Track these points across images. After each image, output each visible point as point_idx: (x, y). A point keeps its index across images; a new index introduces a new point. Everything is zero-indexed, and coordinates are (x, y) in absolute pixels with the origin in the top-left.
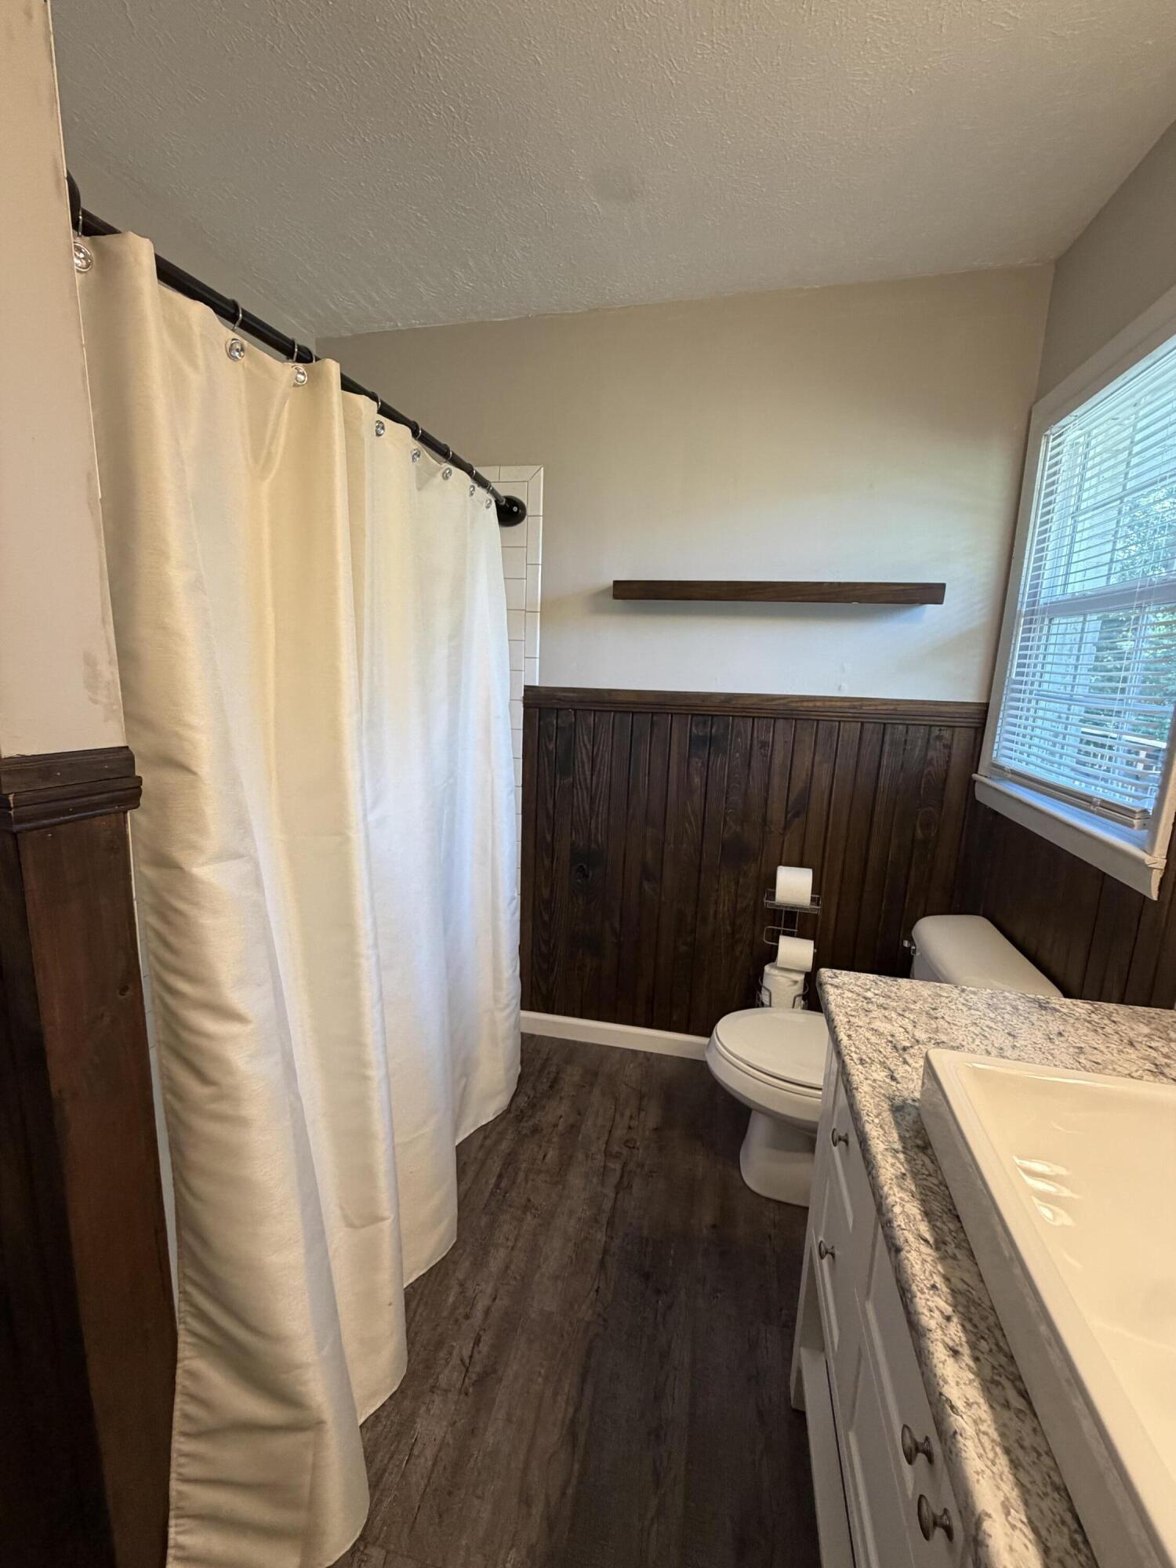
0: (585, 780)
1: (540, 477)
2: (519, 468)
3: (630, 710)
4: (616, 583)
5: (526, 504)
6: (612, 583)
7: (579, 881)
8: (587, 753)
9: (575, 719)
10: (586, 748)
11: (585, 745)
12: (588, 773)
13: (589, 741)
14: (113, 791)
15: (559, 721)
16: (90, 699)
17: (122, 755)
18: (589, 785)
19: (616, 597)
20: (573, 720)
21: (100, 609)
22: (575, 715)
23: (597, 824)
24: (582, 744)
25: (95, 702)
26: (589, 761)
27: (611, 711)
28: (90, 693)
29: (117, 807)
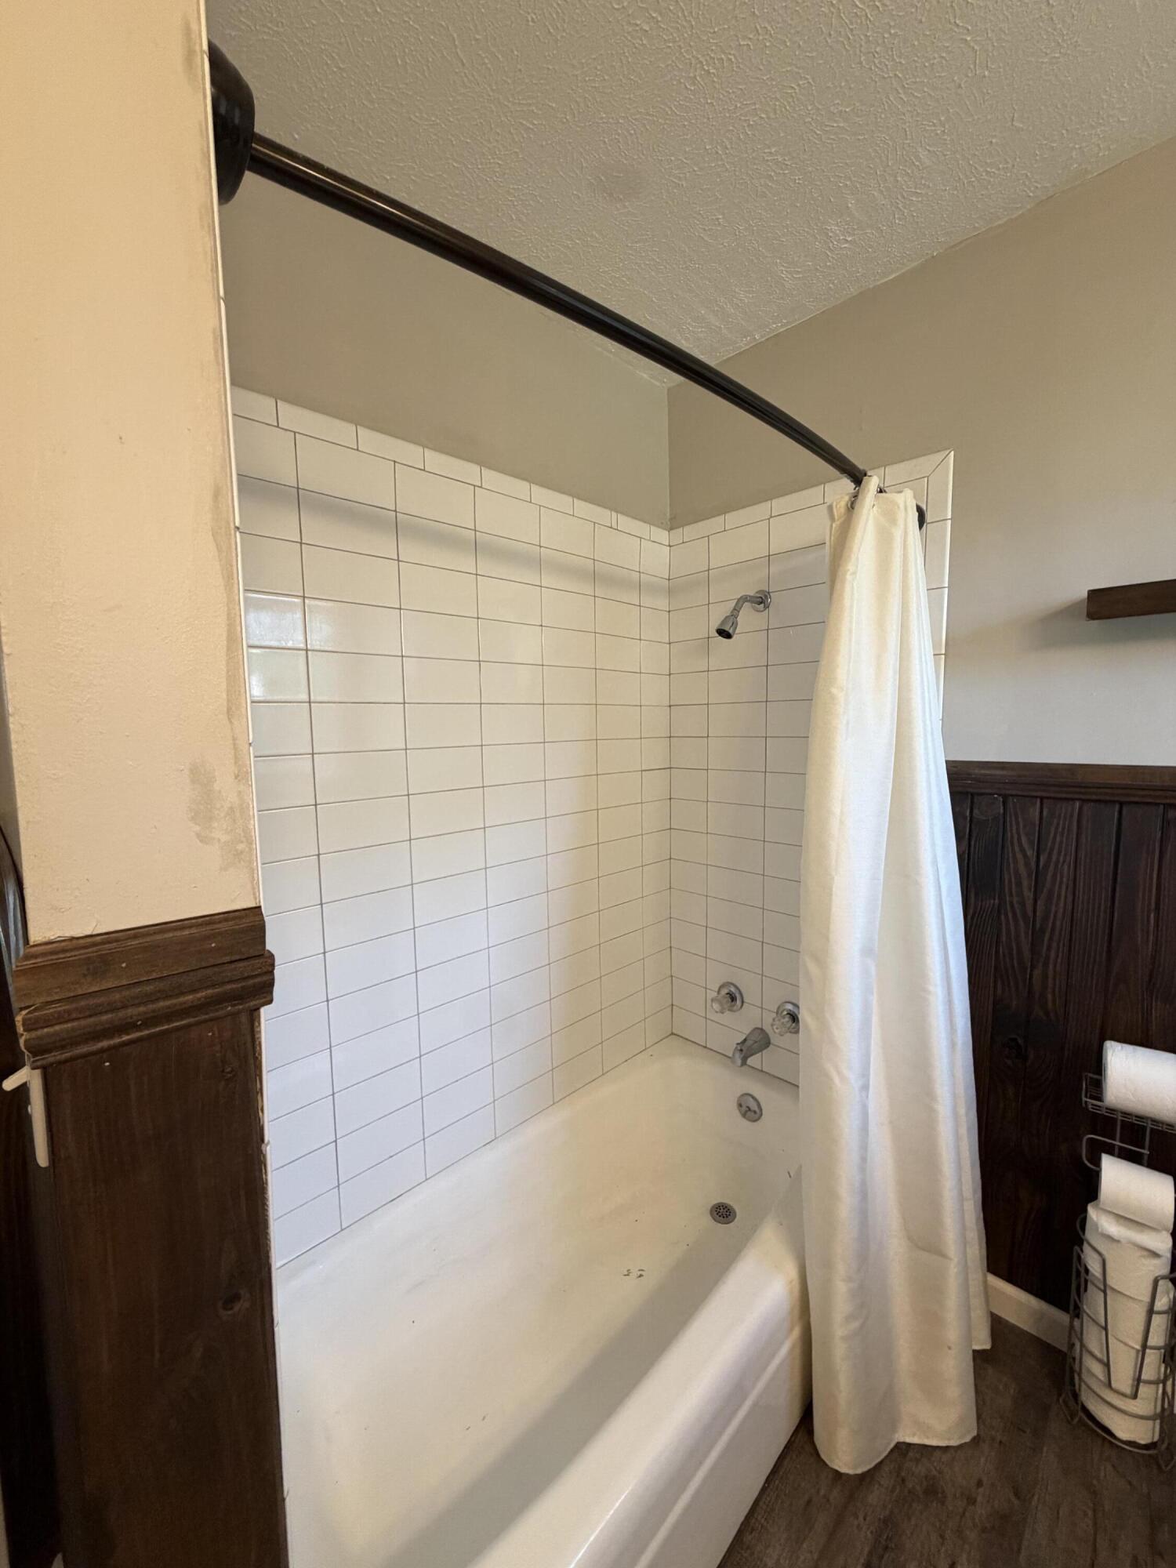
0: (1023, 904)
1: (948, 465)
2: (914, 461)
3: (1116, 799)
4: (1094, 594)
5: (925, 508)
6: (1085, 595)
7: (1009, 1062)
8: (1027, 864)
9: (1004, 809)
10: (1025, 856)
11: (1023, 850)
12: (1028, 895)
13: (1031, 843)
14: (223, 983)
15: (976, 811)
16: (198, 835)
17: (245, 923)
18: (1030, 914)
19: (1092, 615)
20: (1002, 811)
21: (224, 696)
22: (1004, 803)
23: (1045, 976)
24: (1017, 849)
25: (204, 840)
26: (1029, 876)
27: (1073, 800)
28: (197, 828)
29: (229, 1008)
